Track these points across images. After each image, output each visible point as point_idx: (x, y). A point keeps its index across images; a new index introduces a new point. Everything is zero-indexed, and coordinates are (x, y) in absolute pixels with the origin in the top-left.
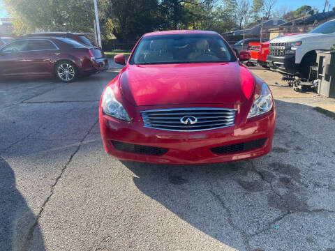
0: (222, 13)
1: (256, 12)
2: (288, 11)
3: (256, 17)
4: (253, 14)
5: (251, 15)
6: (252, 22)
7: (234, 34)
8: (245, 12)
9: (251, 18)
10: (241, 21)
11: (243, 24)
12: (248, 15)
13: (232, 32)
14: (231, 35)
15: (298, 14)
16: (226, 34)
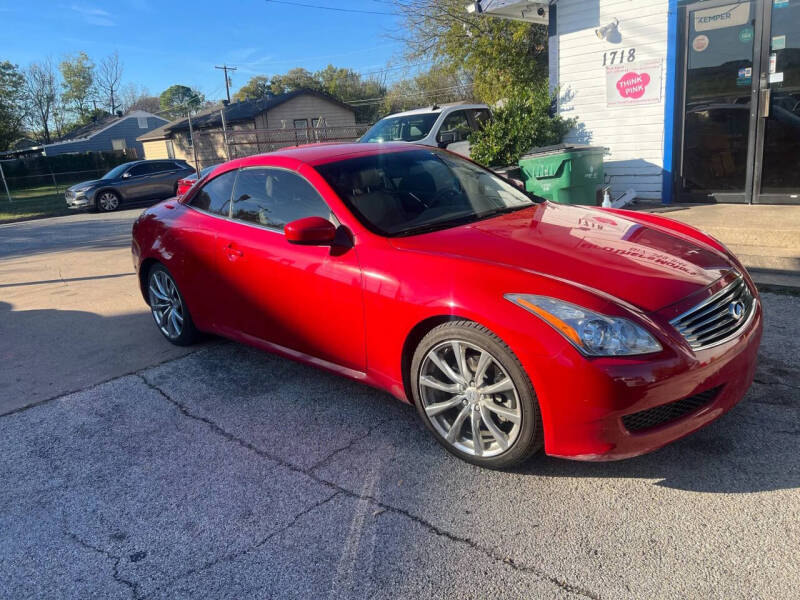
1: (79, 98)
2: (139, 95)
3: (82, 110)
4: (73, 105)
5: (67, 107)
6: (75, 122)
7: (44, 153)
8: (51, 99)
9: (71, 114)
10: (45, 122)
11: (52, 126)
12: (61, 105)
13: (35, 148)
14: (36, 156)
15: (167, 104)
16: (17, 155)
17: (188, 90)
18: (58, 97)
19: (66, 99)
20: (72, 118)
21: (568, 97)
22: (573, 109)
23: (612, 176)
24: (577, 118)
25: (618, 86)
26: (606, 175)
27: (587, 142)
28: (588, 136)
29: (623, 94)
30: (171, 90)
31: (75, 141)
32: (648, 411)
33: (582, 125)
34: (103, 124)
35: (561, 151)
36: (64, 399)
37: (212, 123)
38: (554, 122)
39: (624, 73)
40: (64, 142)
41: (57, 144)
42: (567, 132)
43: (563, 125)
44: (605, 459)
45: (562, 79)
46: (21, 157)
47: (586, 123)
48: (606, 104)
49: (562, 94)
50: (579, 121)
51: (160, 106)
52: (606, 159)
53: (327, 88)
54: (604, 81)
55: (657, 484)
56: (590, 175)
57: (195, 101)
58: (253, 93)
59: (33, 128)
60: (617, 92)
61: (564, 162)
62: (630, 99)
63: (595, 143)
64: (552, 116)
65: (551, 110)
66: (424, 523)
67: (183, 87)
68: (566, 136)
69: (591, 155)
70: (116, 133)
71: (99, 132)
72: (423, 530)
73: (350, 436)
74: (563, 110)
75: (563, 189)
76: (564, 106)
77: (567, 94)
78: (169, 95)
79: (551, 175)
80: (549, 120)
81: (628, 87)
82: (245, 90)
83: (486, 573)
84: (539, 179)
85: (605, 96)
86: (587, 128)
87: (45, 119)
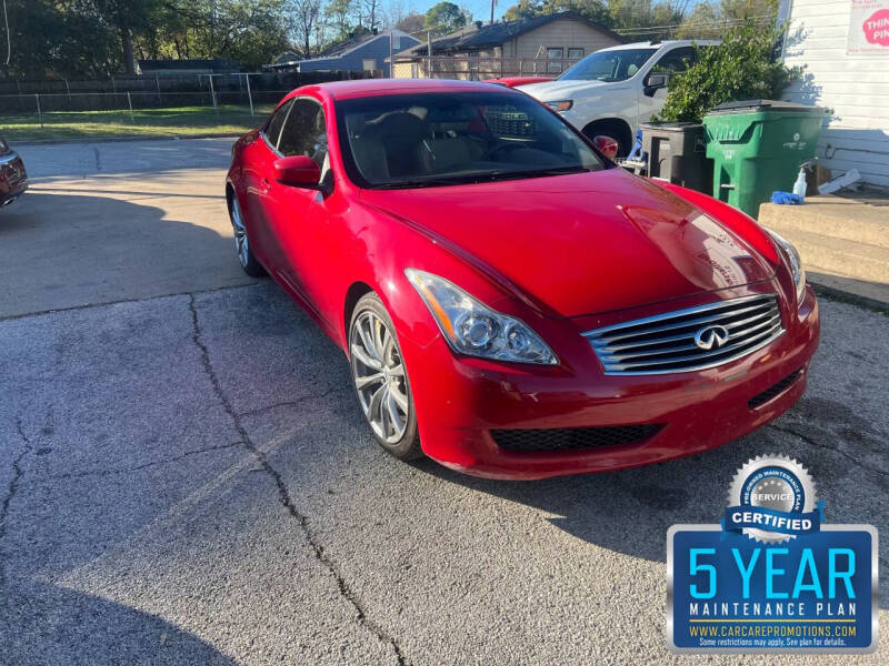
0: (254, 9)
1: (342, 12)
2: (406, 13)
3: (343, 26)
4: (335, 19)
5: (330, 21)
6: (334, 38)
7: (299, 69)
8: (315, 11)
9: (332, 29)
10: (307, 35)
11: (313, 41)
12: (323, 20)
13: (291, 63)
14: (291, 71)
15: (431, 23)
16: (277, 68)
17: (456, 7)
18: (322, 11)
19: (328, 14)
20: (332, 34)
21: (799, 37)
22: (802, 54)
23: (838, 149)
24: (806, 66)
25: (865, 27)
26: (829, 147)
27: (814, 100)
28: (816, 91)
29: (870, 38)
30: (437, 8)
31: (329, 58)
32: (545, 432)
33: (810, 77)
34: (358, 41)
35: (754, 110)
36: (118, 305)
37: (459, 47)
38: (772, 70)
39: (877, 9)
40: (320, 59)
41: (315, 60)
42: (788, 85)
43: (785, 75)
44: (471, 472)
45: (794, 14)
46: (280, 71)
47: (814, 74)
48: (845, 51)
49: (792, 33)
50: (806, 72)
51: (424, 25)
52: (833, 125)
53: (608, 12)
54: (846, 19)
55: (549, 520)
56: (791, 145)
57: (461, 20)
58: (523, 14)
59: (295, 41)
60: (863, 35)
61: (754, 124)
62: (878, 46)
63: (822, 103)
64: (773, 62)
65: (773, 54)
66: (283, 491)
67: (451, 4)
68: (786, 90)
69: (806, 117)
70: (367, 53)
71: (352, 50)
72: (276, 496)
73: (304, 392)
74: (790, 55)
75: (748, 159)
76: (791, 50)
77: (798, 34)
78: (434, 13)
79: (736, 139)
80: (764, 66)
81: (878, 29)
82: (512, 11)
83: (287, 553)
84: (722, 142)
85: (846, 39)
86: (816, 82)
87: (307, 32)
